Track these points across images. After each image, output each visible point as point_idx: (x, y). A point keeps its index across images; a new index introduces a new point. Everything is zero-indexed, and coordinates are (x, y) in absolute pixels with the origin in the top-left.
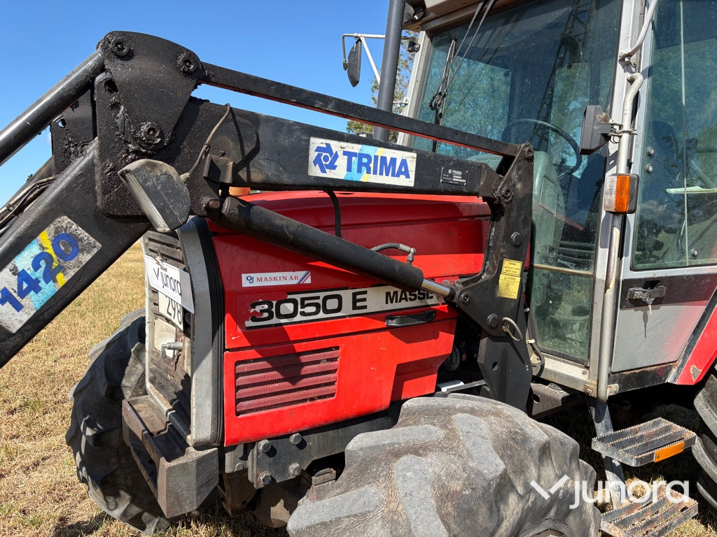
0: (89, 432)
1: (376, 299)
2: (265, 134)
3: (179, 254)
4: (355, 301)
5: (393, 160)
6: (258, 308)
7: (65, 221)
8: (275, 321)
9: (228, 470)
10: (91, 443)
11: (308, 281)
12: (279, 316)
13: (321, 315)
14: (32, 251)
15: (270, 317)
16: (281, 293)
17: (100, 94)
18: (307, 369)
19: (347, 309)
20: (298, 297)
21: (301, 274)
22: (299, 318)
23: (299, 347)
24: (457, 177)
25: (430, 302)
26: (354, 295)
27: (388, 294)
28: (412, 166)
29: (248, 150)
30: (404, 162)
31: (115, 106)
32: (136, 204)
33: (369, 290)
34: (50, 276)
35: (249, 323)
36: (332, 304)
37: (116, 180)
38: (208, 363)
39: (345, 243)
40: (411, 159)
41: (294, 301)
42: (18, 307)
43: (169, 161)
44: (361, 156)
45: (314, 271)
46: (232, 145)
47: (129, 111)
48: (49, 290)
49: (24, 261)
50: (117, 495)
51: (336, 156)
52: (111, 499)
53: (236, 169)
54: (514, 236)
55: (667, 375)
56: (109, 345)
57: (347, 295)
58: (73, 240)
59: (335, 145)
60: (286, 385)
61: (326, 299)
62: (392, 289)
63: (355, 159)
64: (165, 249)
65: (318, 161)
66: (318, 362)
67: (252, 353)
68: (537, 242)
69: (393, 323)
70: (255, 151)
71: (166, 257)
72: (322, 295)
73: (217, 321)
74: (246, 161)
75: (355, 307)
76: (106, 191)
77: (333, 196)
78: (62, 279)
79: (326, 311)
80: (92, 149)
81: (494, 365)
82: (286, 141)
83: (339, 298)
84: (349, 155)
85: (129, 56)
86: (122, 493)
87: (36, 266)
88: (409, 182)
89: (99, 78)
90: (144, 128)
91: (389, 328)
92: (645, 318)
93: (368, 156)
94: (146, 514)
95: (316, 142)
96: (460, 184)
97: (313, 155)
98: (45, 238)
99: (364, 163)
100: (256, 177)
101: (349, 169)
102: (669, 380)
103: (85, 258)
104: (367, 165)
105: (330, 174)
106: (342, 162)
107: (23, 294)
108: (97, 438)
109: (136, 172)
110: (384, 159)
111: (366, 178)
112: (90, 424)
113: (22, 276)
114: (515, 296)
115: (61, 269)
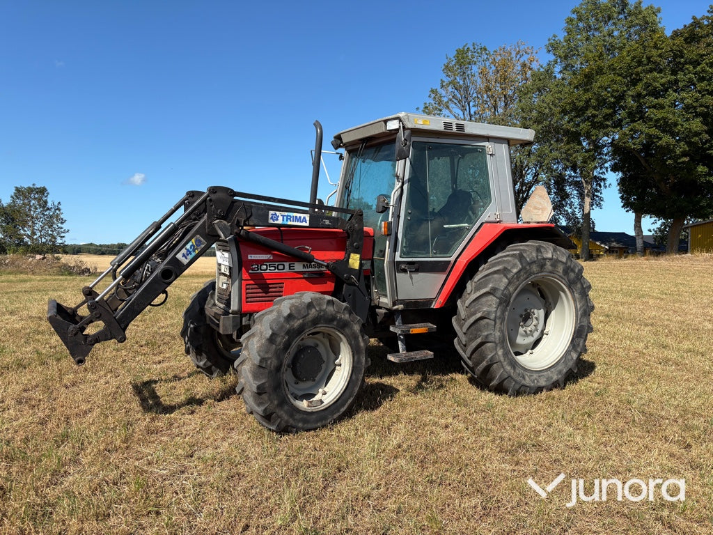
0: (192, 326)
1: (298, 267)
2: (254, 211)
3: (228, 249)
4: (290, 267)
5: (300, 217)
6: (254, 267)
7: (198, 236)
8: (259, 271)
9: (243, 324)
10: (192, 331)
11: (272, 258)
12: (261, 270)
13: (277, 271)
14: (190, 244)
15: (258, 270)
16: (262, 262)
17: (208, 203)
18: (270, 290)
19: (287, 269)
20: (268, 264)
21: (269, 256)
22: (268, 271)
23: (268, 282)
24: (327, 222)
25: (322, 269)
26: (290, 264)
27: (304, 265)
28: (308, 219)
29: (248, 216)
30: (304, 218)
31: (212, 206)
32: (217, 232)
33: (296, 263)
34: (194, 251)
35: (250, 271)
36: (281, 267)
37: (211, 225)
38: (237, 283)
39: (284, 245)
40: (307, 217)
41: (266, 265)
42: (186, 258)
43: (225, 220)
44: (287, 216)
45: (274, 255)
46: (244, 214)
47: (215, 207)
48: (194, 254)
49: (188, 246)
50: (201, 355)
51: (278, 216)
52: (198, 357)
53: (245, 221)
54: (355, 244)
55: (431, 305)
56: (199, 293)
57: (287, 264)
58: (200, 241)
59: (278, 213)
60: (264, 295)
61: (278, 265)
62: (305, 263)
63: (285, 217)
64: (225, 248)
65: (272, 218)
66: (276, 288)
67: (252, 282)
68: (376, 248)
69: (306, 276)
70: (251, 216)
71: (224, 251)
72: (277, 263)
73: (240, 270)
74: (248, 219)
75: (290, 269)
76: (208, 228)
77: (280, 229)
78: (197, 252)
79: (278, 269)
80: (205, 217)
81: (350, 295)
82: (260, 212)
83: (284, 265)
84: (283, 216)
85: (216, 192)
86: (204, 354)
87: (191, 248)
88: (307, 224)
89: (208, 198)
90: (219, 211)
91: (304, 278)
92: (411, 278)
93: (290, 216)
94: (213, 367)
95: (271, 212)
96: (329, 225)
97: (270, 216)
98: (193, 240)
99: (289, 218)
100: (251, 223)
101: (283, 220)
102: (432, 307)
103: (203, 246)
104: (290, 219)
105: (276, 222)
106: (280, 218)
107: (188, 255)
108: (195, 328)
109: (217, 223)
110: (296, 217)
111: (289, 223)
112: (192, 323)
113: (188, 250)
114: (357, 268)
115: (197, 249)
